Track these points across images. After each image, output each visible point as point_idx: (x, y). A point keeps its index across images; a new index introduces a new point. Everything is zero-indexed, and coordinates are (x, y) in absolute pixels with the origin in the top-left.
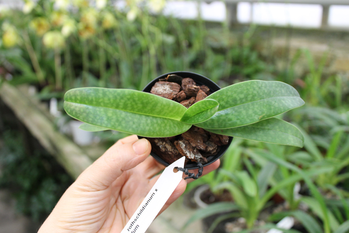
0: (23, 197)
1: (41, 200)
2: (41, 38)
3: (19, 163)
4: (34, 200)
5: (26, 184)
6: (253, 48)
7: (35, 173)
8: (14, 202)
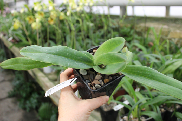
0: (23, 101)
1: (30, 103)
2: (31, 25)
3: (21, 85)
4: (28, 102)
5: (24, 95)
6: (132, 28)
7: (29, 90)
8: (18, 103)
